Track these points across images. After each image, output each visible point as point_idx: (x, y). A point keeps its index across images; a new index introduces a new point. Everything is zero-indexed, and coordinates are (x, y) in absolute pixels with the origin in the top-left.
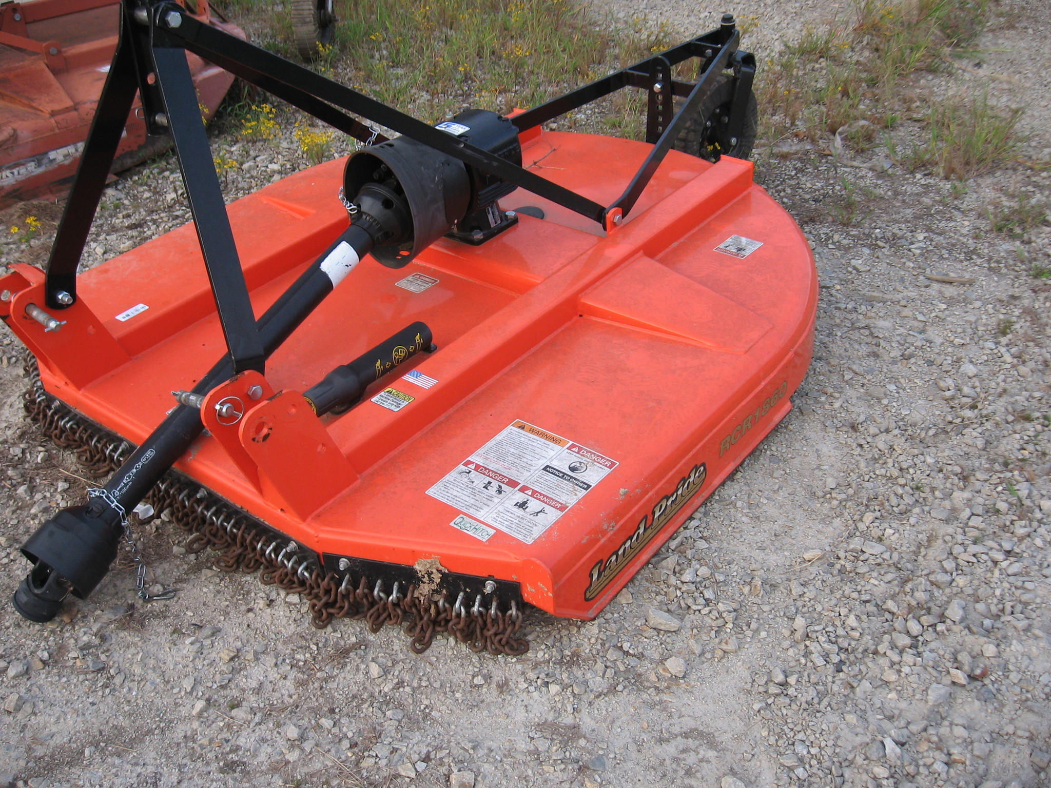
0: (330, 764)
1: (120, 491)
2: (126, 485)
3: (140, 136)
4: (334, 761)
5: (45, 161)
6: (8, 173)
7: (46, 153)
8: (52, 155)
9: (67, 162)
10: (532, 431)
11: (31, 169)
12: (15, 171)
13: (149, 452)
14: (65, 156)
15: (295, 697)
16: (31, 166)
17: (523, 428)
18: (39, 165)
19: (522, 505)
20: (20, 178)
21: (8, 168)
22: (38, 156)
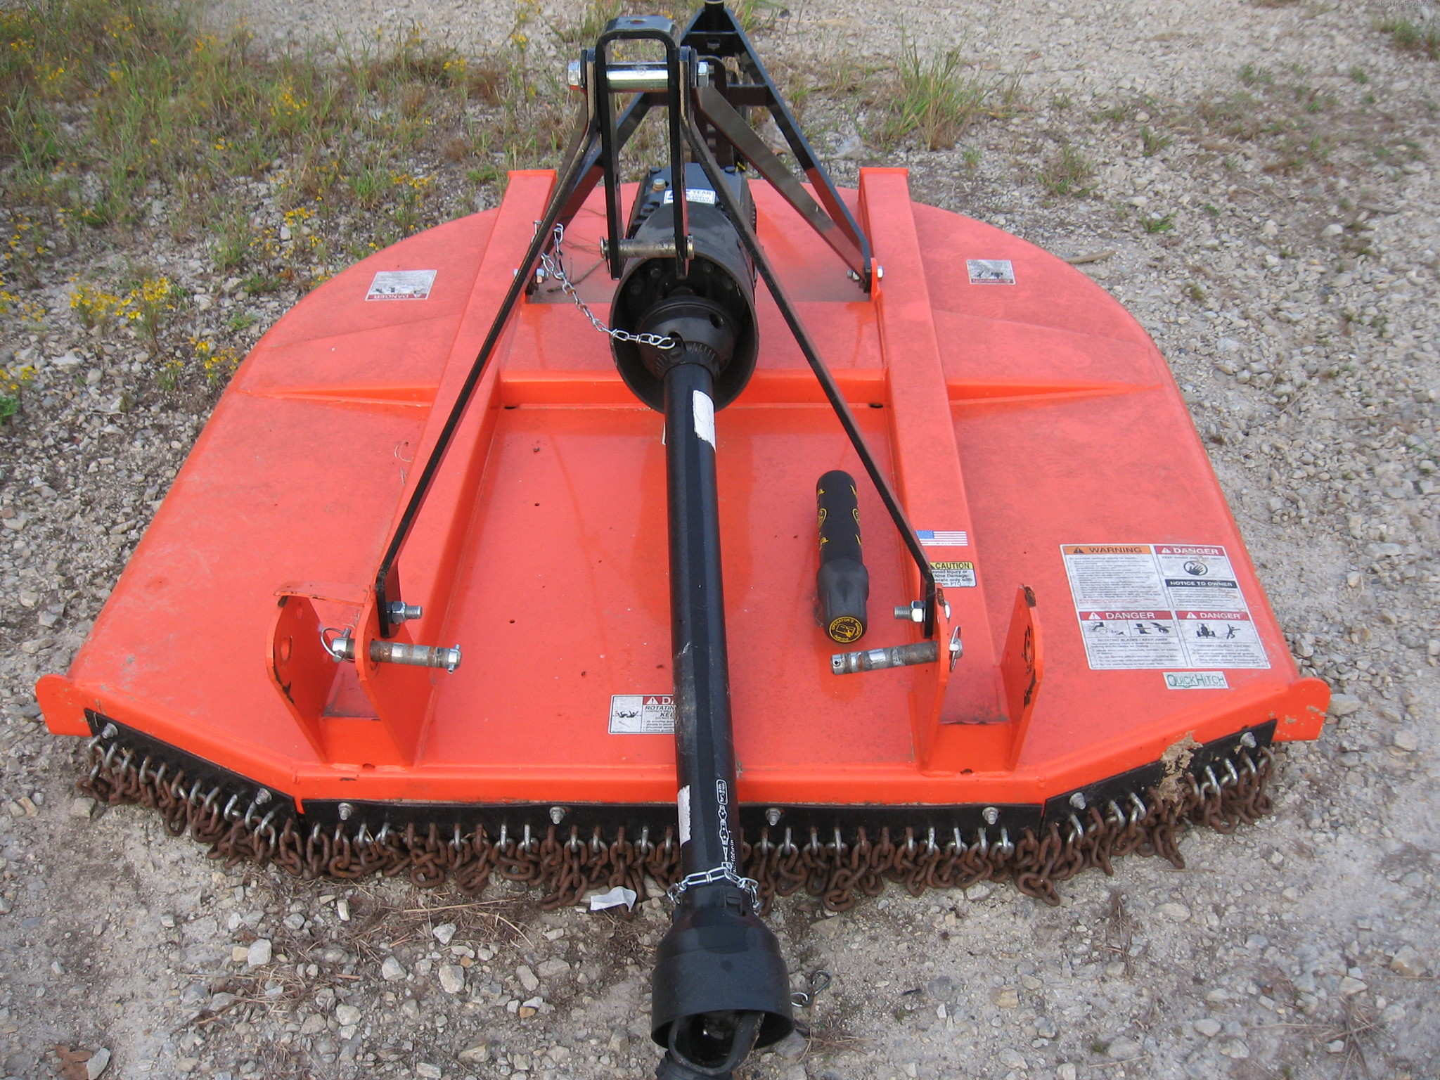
0: (1282, 1032)
1: (729, 859)
2: (729, 846)
4: (1282, 1027)
10: (1093, 551)
13: (718, 787)
15: (1145, 991)
17: (1081, 552)
19: (1205, 632)
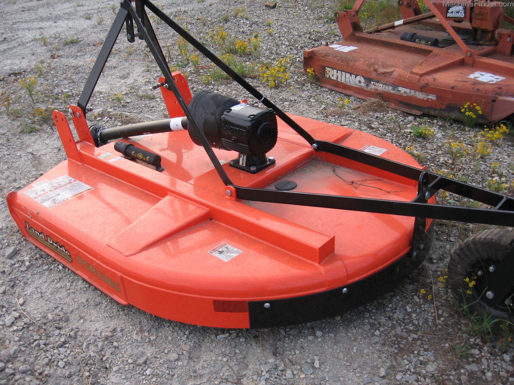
3: (443, 104)
5: (396, 89)
6: (381, 85)
7: (398, 86)
8: (400, 88)
9: (404, 95)
11: (389, 89)
12: (384, 86)
14: (405, 92)
16: (391, 88)
18: (393, 89)
20: (385, 90)
21: (382, 83)
22: (395, 85)
